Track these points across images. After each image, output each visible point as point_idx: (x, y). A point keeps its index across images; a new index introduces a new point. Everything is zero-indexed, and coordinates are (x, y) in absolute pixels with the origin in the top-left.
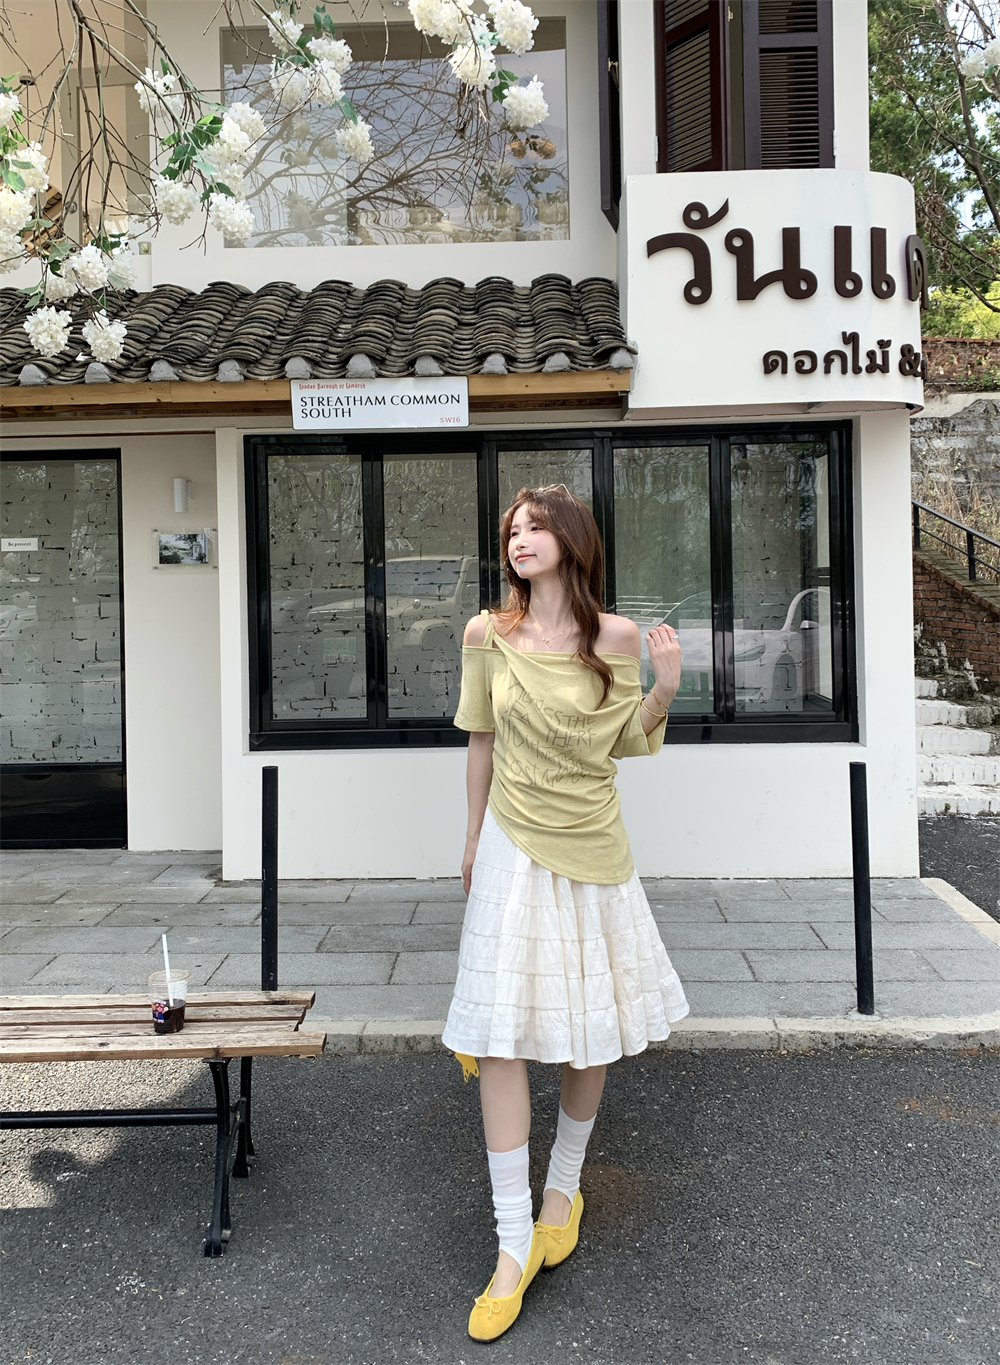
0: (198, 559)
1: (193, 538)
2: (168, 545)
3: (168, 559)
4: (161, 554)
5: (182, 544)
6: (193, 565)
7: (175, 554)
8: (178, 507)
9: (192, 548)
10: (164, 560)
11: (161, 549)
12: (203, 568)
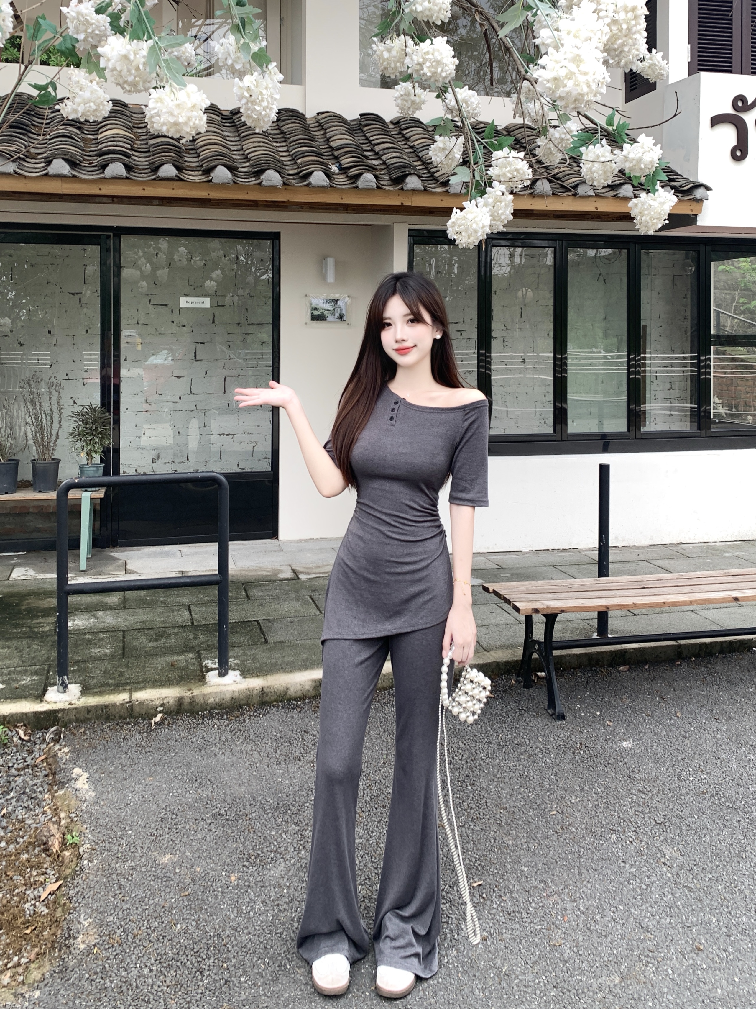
0: (338, 318)
1: (336, 301)
2: (318, 307)
3: (317, 317)
4: (312, 313)
5: (328, 306)
6: (335, 322)
7: (322, 313)
8: (331, 278)
9: (334, 309)
10: (314, 318)
11: (312, 309)
12: (341, 326)
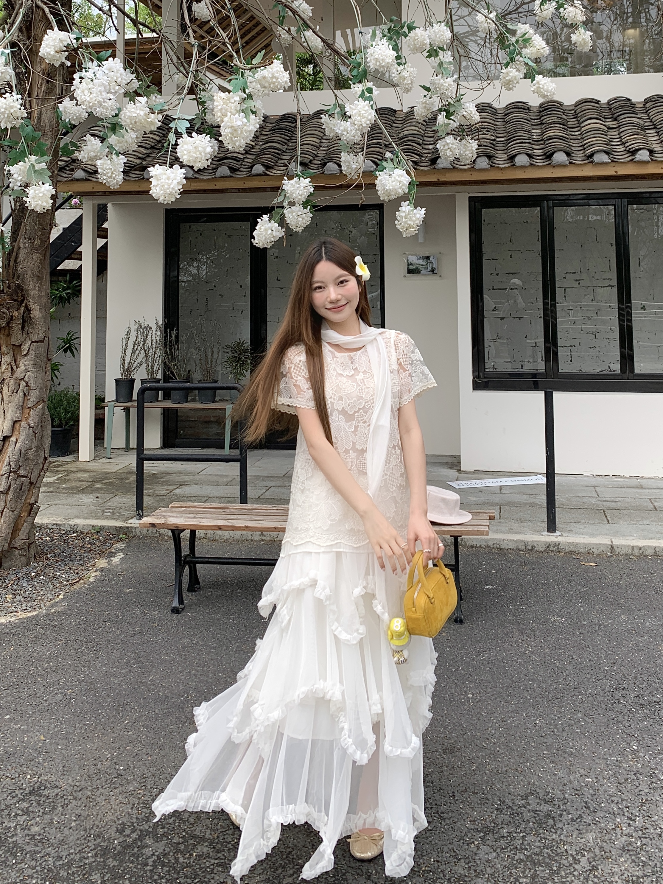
0: (430, 271)
1: (428, 258)
2: (413, 262)
3: (412, 271)
4: (408, 268)
5: (421, 262)
6: (427, 275)
7: (417, 268)
8: (421, 239)
9: (427, 264)
11: (408, 265)
12: (433, 277)
